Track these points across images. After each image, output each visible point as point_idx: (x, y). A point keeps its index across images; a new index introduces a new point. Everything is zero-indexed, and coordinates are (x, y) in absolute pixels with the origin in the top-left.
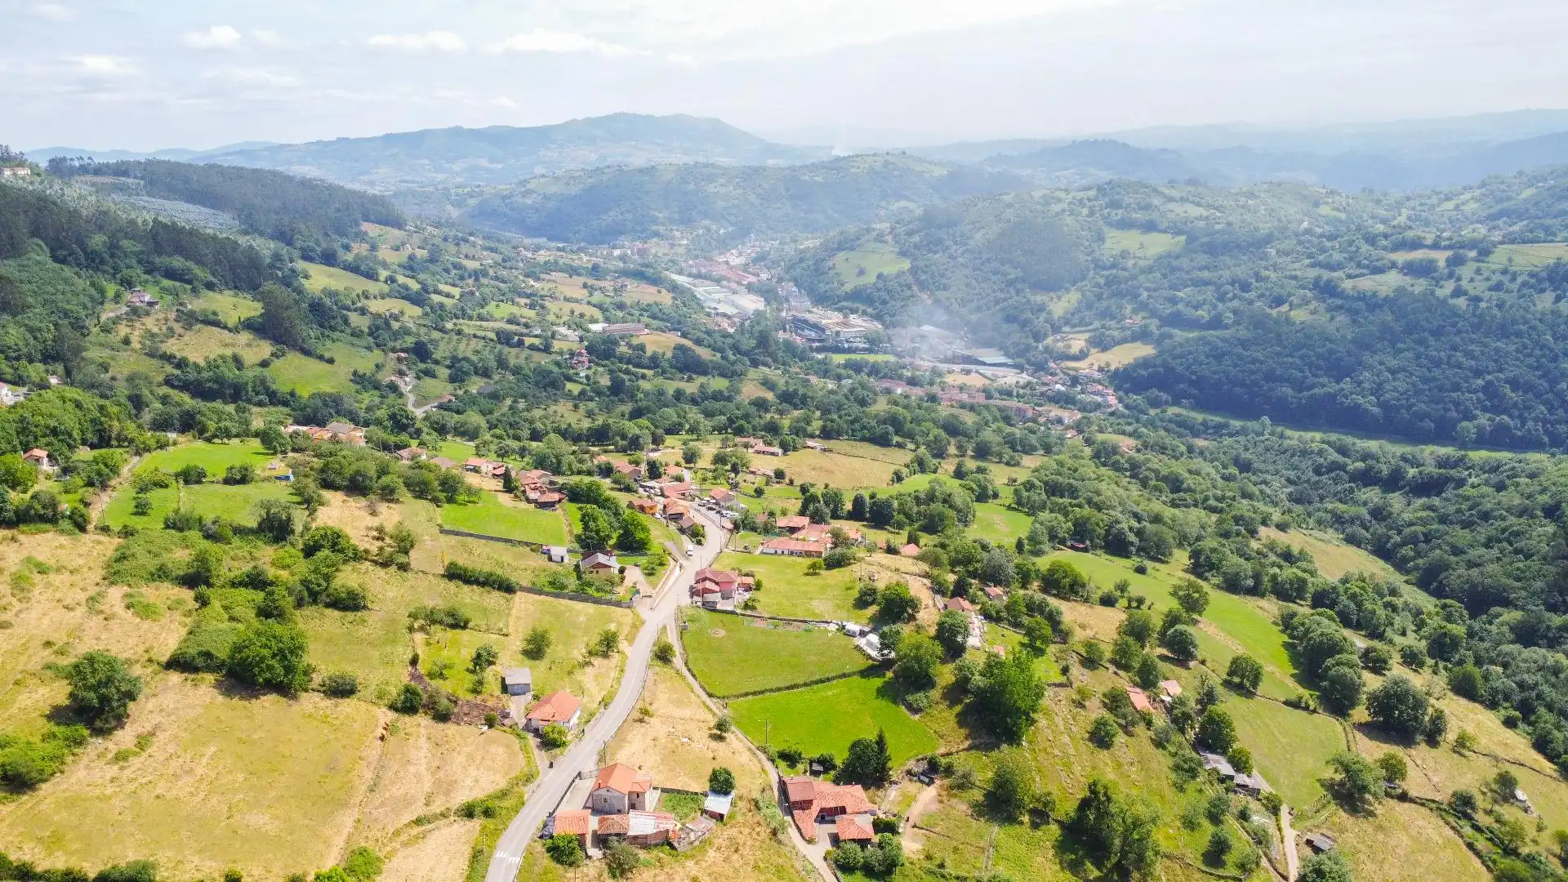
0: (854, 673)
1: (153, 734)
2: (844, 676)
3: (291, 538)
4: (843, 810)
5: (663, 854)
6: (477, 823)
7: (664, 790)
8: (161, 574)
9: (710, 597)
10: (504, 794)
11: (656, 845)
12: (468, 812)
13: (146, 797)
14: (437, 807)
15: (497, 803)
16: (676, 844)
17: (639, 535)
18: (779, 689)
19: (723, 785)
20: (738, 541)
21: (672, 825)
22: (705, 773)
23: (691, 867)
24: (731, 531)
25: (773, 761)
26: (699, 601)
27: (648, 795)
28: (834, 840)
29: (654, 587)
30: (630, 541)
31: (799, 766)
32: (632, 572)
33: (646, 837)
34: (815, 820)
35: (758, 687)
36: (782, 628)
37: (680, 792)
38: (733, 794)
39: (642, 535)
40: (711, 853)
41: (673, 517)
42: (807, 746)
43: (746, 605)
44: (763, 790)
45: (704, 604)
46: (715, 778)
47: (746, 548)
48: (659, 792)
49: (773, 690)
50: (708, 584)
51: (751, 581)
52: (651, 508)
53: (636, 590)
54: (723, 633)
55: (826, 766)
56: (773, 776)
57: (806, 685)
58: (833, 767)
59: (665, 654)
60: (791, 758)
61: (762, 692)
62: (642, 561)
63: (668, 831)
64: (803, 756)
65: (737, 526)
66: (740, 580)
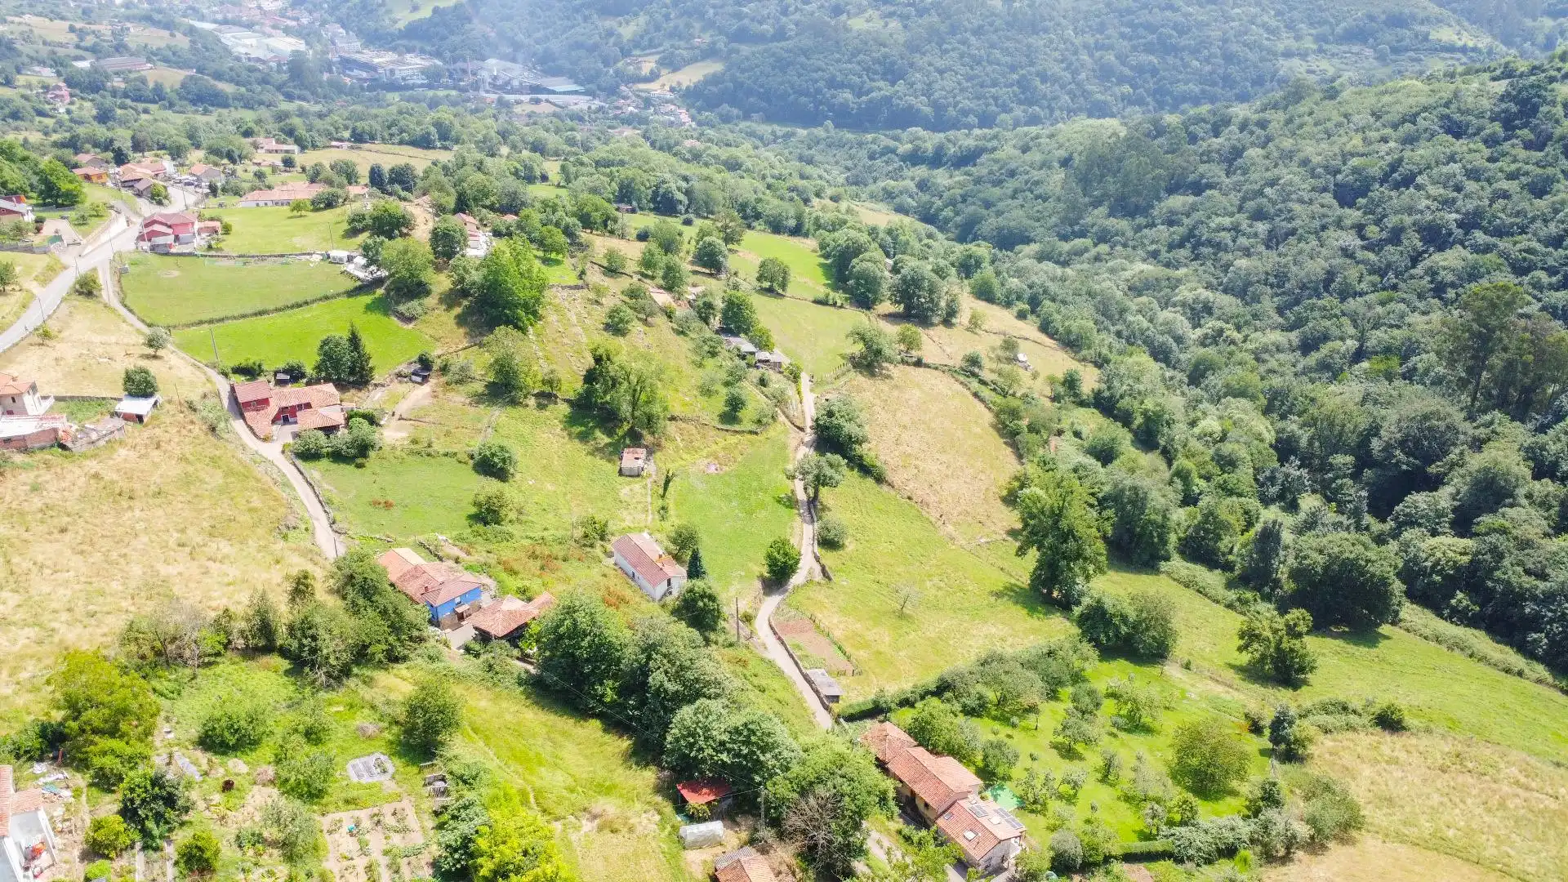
0: (338, 295)
2: (327, 298)
4: (308, 406)
5: (53, 456)
7: (59, 399)
9: (160, 240)
11: (42, 449)
16: (69, 445)
17: (65, 186)
18: (244, 316)
19: (140, 386)
20: (213, 202)
21: (63, 425)
22: (121, 382)
23: (92, 466)
24: (207, 195)
25: (225, 375)
26: (146, 245)
27: (28, 400)
28: (296, 435)
29: (85, 235)
30: (54, 197)
31: (261, 379)
32: (54, 223)
33: (23, 438)
34: (273, 422)
35: (216, 316)
36: (253, 265)
37: (83, 399)
38: (157, 396)
39: (71, 187)
40: (123, 452)
41: (129, 184)
42: (273, 362)
43: (210, 247)
44: (205, 396)
45: (153, 248)
46: (128, 379)
47: (221, 205)
48: (51, 401)
49: (235, 318)
50: (157, 227)
51: (217, 224)
52: (100, 176)
53: (57, 238)
54: (176, 273)
55: (294, 375)
56: (223, 386)
57: (278, 310)
58: (303, 375)
59: (86, 289)
60: (250, 372)
61: (222, 320)
62: (72, 214)
63: (55, 430)
64: (264, 367)
65: (213, 190)
66: (202, 225)
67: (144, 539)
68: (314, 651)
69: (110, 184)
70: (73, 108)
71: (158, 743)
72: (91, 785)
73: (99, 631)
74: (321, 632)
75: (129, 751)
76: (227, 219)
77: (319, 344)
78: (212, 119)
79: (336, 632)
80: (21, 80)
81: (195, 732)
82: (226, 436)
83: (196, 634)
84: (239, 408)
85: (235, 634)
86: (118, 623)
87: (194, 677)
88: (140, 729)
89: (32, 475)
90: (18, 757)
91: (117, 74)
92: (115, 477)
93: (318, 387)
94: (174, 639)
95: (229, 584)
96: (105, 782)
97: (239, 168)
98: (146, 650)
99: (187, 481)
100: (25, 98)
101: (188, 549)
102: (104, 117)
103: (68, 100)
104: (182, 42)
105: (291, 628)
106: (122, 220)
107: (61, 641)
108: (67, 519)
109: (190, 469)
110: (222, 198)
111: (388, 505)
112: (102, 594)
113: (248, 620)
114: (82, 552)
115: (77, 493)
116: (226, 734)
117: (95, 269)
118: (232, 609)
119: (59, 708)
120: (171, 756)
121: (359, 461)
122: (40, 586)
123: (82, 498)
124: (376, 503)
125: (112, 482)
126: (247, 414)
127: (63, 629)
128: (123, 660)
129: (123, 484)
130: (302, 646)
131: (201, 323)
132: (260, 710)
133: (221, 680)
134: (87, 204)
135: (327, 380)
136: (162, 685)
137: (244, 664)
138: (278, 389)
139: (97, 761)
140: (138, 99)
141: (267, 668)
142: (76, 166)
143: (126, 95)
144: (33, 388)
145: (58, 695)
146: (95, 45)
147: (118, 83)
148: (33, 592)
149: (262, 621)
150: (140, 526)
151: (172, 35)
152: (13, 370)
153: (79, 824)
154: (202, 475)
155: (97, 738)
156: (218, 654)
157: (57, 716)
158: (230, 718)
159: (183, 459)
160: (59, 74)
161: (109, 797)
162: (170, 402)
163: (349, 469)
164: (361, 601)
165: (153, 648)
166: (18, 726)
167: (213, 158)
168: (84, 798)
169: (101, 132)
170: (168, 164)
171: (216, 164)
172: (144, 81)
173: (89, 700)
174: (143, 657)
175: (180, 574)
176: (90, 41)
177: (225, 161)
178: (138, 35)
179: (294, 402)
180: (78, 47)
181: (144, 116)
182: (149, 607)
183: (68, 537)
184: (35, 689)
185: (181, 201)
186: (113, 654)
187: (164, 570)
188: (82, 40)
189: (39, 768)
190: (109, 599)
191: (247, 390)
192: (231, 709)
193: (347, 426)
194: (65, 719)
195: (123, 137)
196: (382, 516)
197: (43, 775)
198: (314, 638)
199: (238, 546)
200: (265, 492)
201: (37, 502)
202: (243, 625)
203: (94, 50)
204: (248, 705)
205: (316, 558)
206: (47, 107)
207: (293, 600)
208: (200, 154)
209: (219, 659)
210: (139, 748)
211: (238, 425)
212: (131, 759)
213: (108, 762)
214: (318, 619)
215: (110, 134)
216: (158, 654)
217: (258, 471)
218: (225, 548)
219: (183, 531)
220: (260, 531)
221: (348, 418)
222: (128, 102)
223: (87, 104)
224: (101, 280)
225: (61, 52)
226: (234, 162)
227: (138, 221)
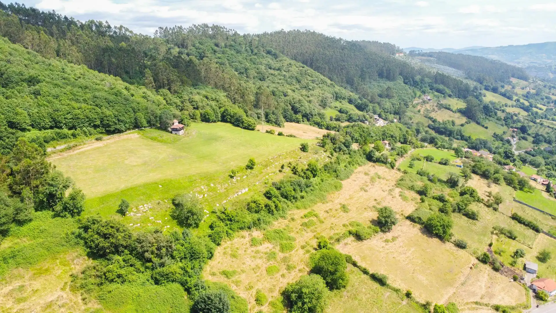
1: (397, 238)
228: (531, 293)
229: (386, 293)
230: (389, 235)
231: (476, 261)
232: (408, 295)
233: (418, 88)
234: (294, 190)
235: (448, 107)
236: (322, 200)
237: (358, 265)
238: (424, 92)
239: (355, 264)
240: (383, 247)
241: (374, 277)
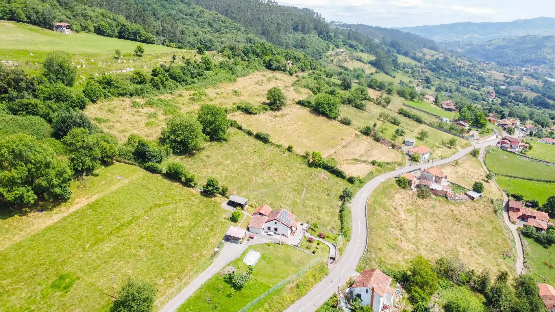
1: (286, 115)
3: (350, 89)
4: (534, 217)
5: (443, 199)
6: (376, 167)
7: (452, 183)
8: (307, 86)
9: (505, 145)
10: (388, 164)
11: (441, 196)
12: (373, 163)
13: (277, 126)
14: (363, 159)
15: (384, 165)
16: (449, 198)
17: (482, 121)
18: (523, 179)
19: (478, 188)
20: (529, 138)
21: (450, 191)
22: (473, 185)
23: (452, 207)
24: (528, 135)
25: (508, 196)
26: (499, 146)
27: (443, 180)
28: (525, 226)
29: (481, 137)
30: (477, 123)
31: (521, 202)
32: (474, 132)
33: (437, 191)
34: (518, 218)
35: (513, 175)
36: (535, 162)
37: (459, 186)
38: (482, 194)
39: (483, 121)
40: (463, 207)
41: (502, 125)
42: (528, 197)
43: (521, 152)
44: (498, 200)
45: (501, 147)
46: (475, 185)
47: (532, 140)
48: (449, 183)
49: (520, 178)
50: (506, 141)
51: (528, 145)
52: (494, 121)
53: (473, 136)
54: (506, 157)
55: (534, 205)
56: (506, 199)
57: (537, 180)
58: (537, 206)
59: (475, 154)
60: (518, 198)
61: (515, 177)
62: (480, 130)
63: (447, 192)
64: (524, 198)
65: (531, 134)
66: (522, 144)
67: (458, 236)
68: (497, 301)
69: (496, 124)
70: (494, 100)
71: (432, 299)
72: (408, 299)
73: (432, 256)
74: (503, 295)
75: (423, 295)
76: (532, 144)
77: (549, 197)
78: (540, 111)
79: (508, 299)
80: (483, 89)
81: (445, 303)
82: (500, 216)
83: (459, 273)
84: (508, 208)
85: (472, 280)
86: (438, 257)
87: (453, 286)
88: (429, 291)
89: (434, 202)
90: (394, 278)
91: (513, 91)
92: (457, 213)
93: (541, 212)
94: (452, 270)
95: (478, 264)
96: (412, 300)
97: (544, 130)
98: (442, 269)
99: (479, 224)
100: (481, 95)
101: (469, 246)
102: (503, 104)
103: (494, 97)
104: (540, 84)
105: (492, 289)
106: (495, 137)
107: (420, 254)
108: (437, 219)
109: (482, 221)
110: (533, 138)
111: (551, 267)
112: (438, 246)
113: (479, 278)
114: (438, 231)
115: (444, 213)
116: (454, 310)
117: (480, 149)
118: (475, 271)
119: (410, 271)
120: (434, 305)
121: (546, 245)
122: (422, 235)
123: (445, 215)
124: (546, 264)
125: (456, 214)
126: (510, 212)
127: (422, 250)
128: (434, 268)
129: (459, 217)
130: (493, 296)
131: (507, 176)
132: (469, 309)
133: (461, 292)
134: (486, 128)
135: (546, 212)
136: (442, 283)
137: (470, 292)
138: (525, 207)
139: (413, 293)
140: (517, 101)
141: (478, 297)
142: (488, 116)
143: (513, 98)
144: (446, 177)
145: (412, 267)
146: (510, 82)
147: (512, 94)
148: (419, 235)
149: (484, 280)
150: (459, 232)
151: (538, 82)
152: (443, 170)
153: (400, 308)
154: (485, 224)
155: (416, 286)
156: (464, 283)
157: (409, 273)
158: (458, 305)
159: (481, 217)
160: (494, 89)
161: (411, 306)
162: (485, 197)
163: (541, 247)
164: (523, 294)
165: (444, 270)
166: (398, 270)
167: (535, 124)
168: (405, 301)
169: (500, 108)
170: (518, 122)
171: (536, 126)
172: (521, 95)
173: (419, 273)
174: (440, 271)
175: (464, 252)
176: (509, 80)
177: (540, 126)
178: (526, 80)
179: (529, 214)
180: (504, 82)
181: (516, 106)
182: (449, 257)
183: (436, 225)
184: (407, 263)
185: (518, 134)
186: (432, 265)
187: (459, 248)
188: (506, 79)
189: (398, 285)
190: (439, 249)
191: (513, 204)
192: (459, 302)
193: (547, 231)
194: (410, 275)
195: (506, 111)
196: (546, 270)
197: (398, 287)
198: (499, 296)
199: (486, 253)
200: (504, 240)
201: (432, 211)
202: (476, 279)
203: (509, 83)
204: (465, 305)
205: (513, 271)
206: (487, 98)
207: (497, 280)
208: (532, 122)
209: (463, 285)
210: (427, 297)
211: (505, 214)
212: (423, 298)
213: (416, 295)
214: (504, 290)
215: (502, 109)
216: (445, 272)
217: (505, 232)
218: (482, 251)
219: (471, 239)
220: (496, 252)
221: (548, 229)
222: (513, 101)
223: (499, 100)
224: (480, 152)
225: (498, 82)
226: (543, 126)
227: (500, 137)
228: (407, 157)
229: (267, 148)
230: (278, 113)
231: (359, 133)
232: (289, 149)
233: (331, 42)
234: (184, 74)
235: (359, 58)
236: (214, 86)
237: (243, 128)
238: (337, 46)
239: (240, 128)
240: (270, 120)
241: (258, 137)
